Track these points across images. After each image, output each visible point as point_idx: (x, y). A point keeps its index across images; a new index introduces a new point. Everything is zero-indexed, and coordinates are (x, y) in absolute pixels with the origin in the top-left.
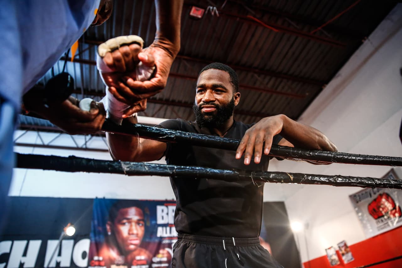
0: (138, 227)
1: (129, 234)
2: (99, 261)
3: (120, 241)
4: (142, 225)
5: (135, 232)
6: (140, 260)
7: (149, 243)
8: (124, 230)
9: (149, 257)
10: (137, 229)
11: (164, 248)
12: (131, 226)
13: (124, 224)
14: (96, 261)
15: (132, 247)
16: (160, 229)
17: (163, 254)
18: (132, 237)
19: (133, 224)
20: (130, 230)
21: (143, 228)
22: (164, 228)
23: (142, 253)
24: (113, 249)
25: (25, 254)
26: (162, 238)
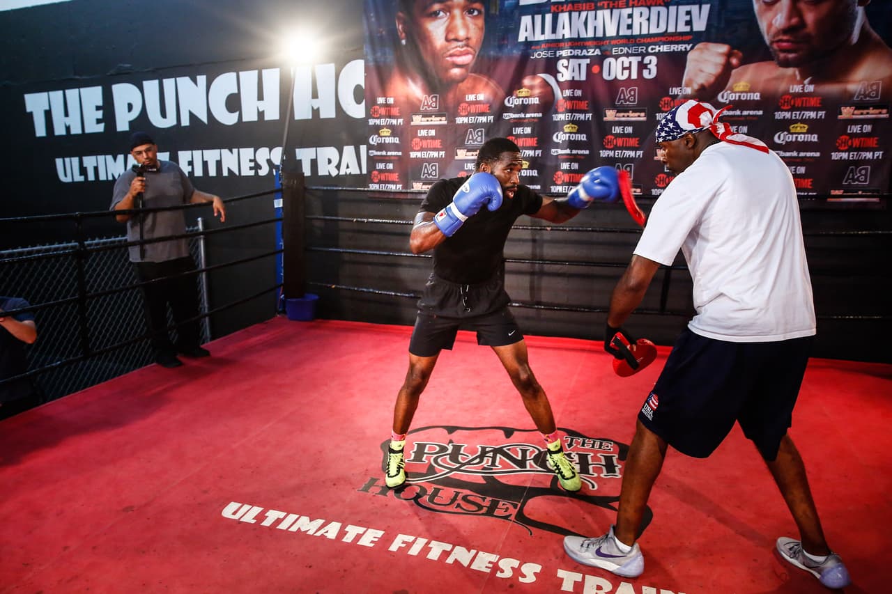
0: (468, 18)
1: (447, 40)
2: (387, 105)
3: (428, 60)
4: (480, 12)
5: (462, 33)
6: (477, 102)
7: (497, 60)
8: (437, 29)
9: (495, 95)
10: (466, 26)
11: (534, 74)
12: (452, 18)
13: (435, 15)
14: (381, 105)
15: (456, 72)
16: (526, 20)
17: (531, 88)
18: (456, 47)
19: (457, 12)
20: (449, 30)
21: (480, 22)
22: (538, 18)
23: (480, 86)
24: (414, 80)
25: (261, 98)
26: (529, 44)
